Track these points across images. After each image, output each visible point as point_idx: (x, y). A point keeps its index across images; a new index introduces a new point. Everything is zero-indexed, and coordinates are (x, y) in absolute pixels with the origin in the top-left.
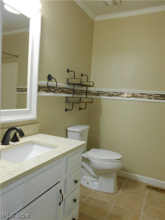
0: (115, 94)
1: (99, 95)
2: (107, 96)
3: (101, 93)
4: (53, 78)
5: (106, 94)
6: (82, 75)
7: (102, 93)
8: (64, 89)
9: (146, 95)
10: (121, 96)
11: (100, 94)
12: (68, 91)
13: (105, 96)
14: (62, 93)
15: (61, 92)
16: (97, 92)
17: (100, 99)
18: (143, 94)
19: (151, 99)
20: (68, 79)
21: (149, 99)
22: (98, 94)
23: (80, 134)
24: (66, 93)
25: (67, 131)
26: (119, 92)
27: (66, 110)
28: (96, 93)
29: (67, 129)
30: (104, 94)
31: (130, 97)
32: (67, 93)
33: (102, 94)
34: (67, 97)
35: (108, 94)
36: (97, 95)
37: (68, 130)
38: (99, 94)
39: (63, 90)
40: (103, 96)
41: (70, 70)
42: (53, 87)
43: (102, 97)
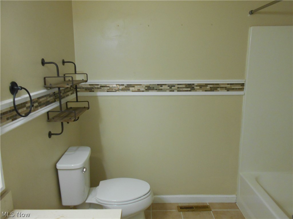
0: (121, 87)
1: (93, 90)
2: (107, 91)
3: (96, 86)
4: (22, 88)
5: (105, 88)
6: (64, 62)
7: (99, 86)
8: (41, 100)
9: (167, 86)
10: (129, 90)
11: (95, 88)
12: (49, 99)
13: (104, 91)
14: (39, 108)
15: (37, 108)
16: (89, 86)
17: (97, 96)
18: (161, 85)
19: (173, 91)
20: (45, 78)
21: (170, 91)
22: (91, 89)
23: (81, 170)
24: (46, 106)
25: (56, 170)
26: (125, 84)
27: (50, 135)
28: (87, 88)
29: (56, 166)
30: (102, 88)
31: (143, 91)
32: (47, 103)
33: (98, 88)
34: (48, 113)
35: (108, 88)
36: (90, 91)
37: (58, 168)
38: (93, 88)
39: (40, 102)
40: (100, 91)
41: (46, 61)
42: (23, 105)
43: (100, 94)
